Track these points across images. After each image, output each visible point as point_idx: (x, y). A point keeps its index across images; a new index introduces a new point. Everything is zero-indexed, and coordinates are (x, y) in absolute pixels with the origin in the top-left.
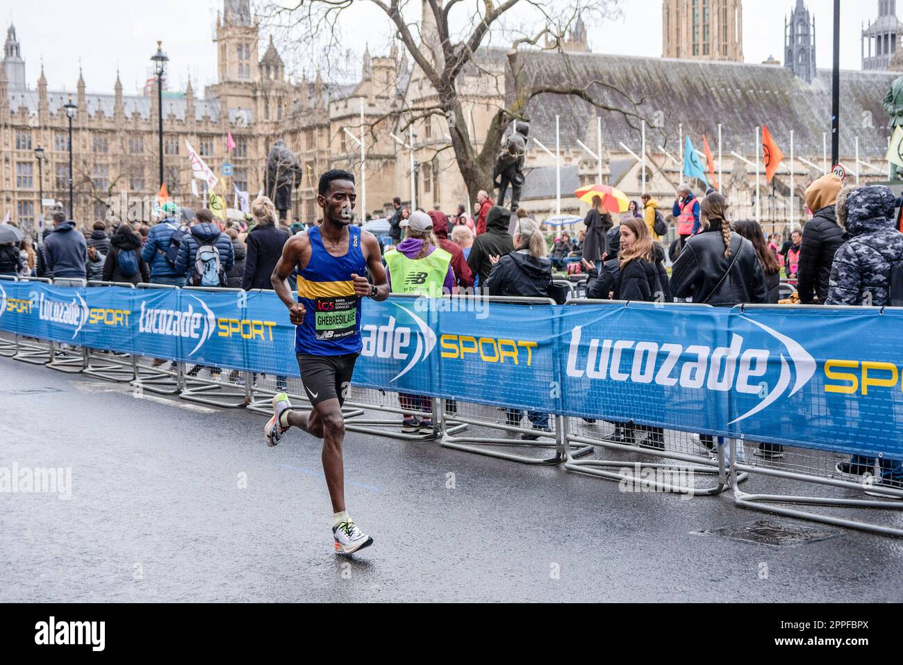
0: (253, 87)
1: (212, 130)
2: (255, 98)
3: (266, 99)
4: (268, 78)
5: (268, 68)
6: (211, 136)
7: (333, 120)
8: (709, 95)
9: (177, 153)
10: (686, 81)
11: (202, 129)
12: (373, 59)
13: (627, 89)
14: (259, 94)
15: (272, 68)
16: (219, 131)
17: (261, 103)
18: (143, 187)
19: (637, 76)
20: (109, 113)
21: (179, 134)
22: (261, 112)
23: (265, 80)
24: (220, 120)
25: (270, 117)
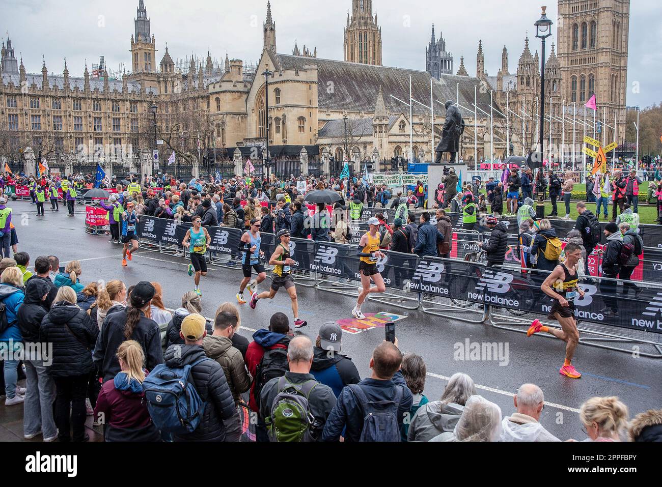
0: (158, 76)
1: (137, 99)
2: (159, 82)
3: (166, 82)
4: (166, 70)
5: (166, 65)
6: (137, 101)
7: (211, 94)
8: (398, 85)
9: (119, 111)
10: (388, 77)
11: (131, 98)
12: (231, 61)
13: (362, 80)
14: (161, 79)
15: (168, 65)
16: (140, 99)
17: (163, 85)
18: (101, 130)
19: (366, 74)
20: (82, 88)
21: (120, 100)
22: (163, 89)
23: (164, 72)
24: (141, 93)
25: (168, 92)
